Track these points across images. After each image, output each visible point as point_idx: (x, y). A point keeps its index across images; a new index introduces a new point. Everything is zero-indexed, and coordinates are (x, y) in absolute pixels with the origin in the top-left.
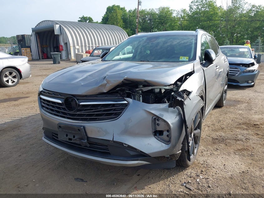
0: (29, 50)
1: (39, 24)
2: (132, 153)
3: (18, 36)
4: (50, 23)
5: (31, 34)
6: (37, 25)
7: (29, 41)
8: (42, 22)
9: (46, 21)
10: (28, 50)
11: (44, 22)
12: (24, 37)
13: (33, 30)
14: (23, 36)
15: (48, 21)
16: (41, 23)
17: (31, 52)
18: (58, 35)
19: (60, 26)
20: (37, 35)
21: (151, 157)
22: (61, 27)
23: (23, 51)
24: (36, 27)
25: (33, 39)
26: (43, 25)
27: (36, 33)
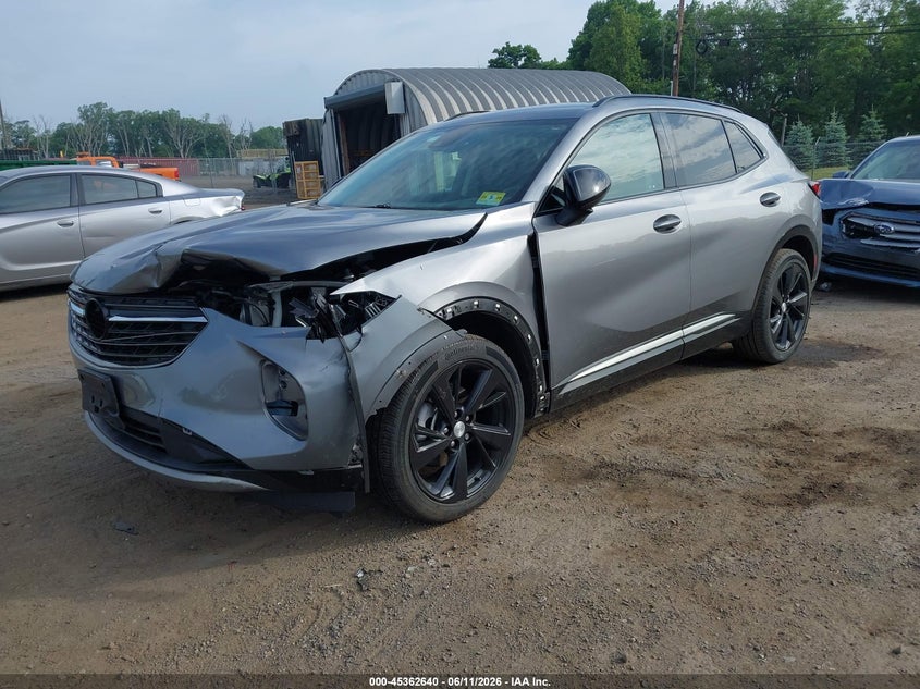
0: (315, 167)
1: (345, 83)
2: (206, 455)
3: (287, 125)
4: (376, 81)
5: (322, 117)
6: (340, 88)
7: (317, 140)
8: (354, 76)
9: (365, 72)
10: (311, 167)
11: (358, 77)
12: (305, 126)
13: (329, 104)
14: (302, 124)
15: (371, 71)
16: (349, 79)
17: (322, 173)
18: (398, 115)
19: (404, 86)
20: (339, 120)
21: (249, 468)
22: (407, 90)
23: (299, 169)
24: (336, 93)
25: (328, 132)
26: (356, 88)
27: (335, 114)
